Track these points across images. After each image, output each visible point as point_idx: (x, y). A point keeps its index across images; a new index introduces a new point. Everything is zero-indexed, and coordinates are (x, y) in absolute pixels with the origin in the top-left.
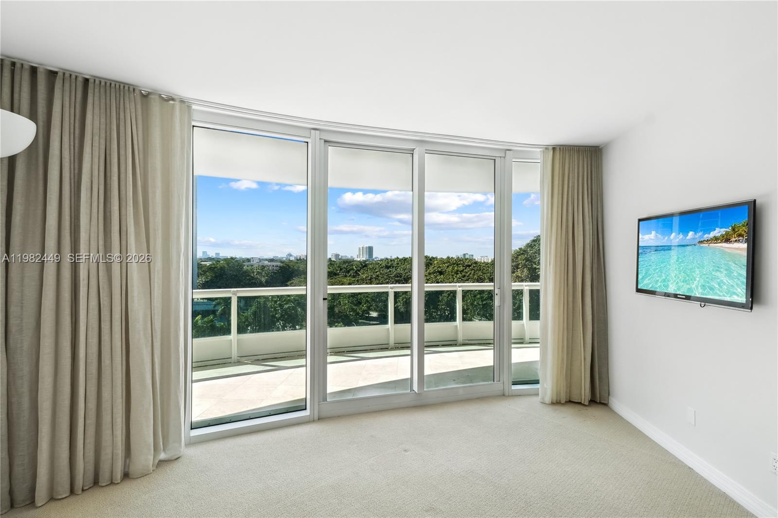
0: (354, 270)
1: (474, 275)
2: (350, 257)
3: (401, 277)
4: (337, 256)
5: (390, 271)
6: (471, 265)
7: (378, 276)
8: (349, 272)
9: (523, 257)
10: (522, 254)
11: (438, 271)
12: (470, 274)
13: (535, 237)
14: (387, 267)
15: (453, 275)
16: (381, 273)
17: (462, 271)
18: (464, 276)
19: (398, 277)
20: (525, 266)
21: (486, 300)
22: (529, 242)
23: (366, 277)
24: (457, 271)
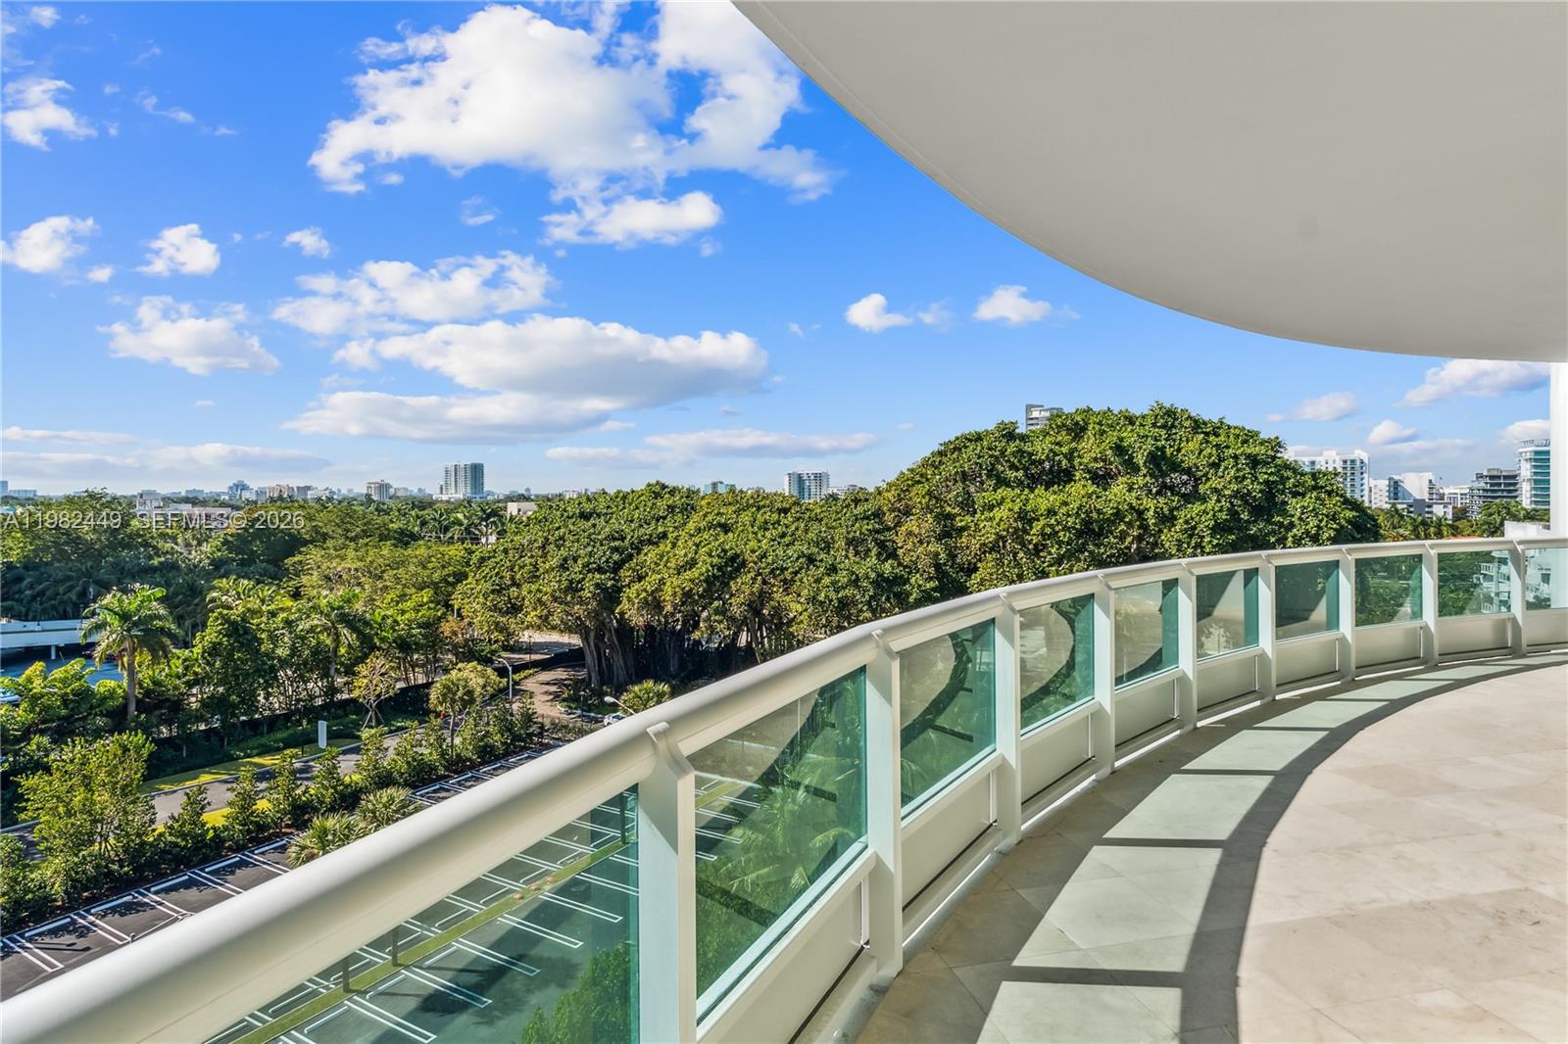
0: (461, 524)
1: (806, 531)
2: (416, 491)
3: (623, 539)
4: (383, 487)
5: (594, 526)
6: (790, 508)
7: (562, 538)
8: (446, 529)
9: (922, 489)
10: (919, 482)
11: (720, 525)
12: (797, 529)
13: (941, 445)
14: (585, 516)
15: (755, 533)
16: (570, 532)
17: (778, 522)
18: (783, 535)
19: (615, 539)
20: (928, 509)
21: (844, 588)
22: (928, 455)
23: (531, 542)
24: (766, 522)
